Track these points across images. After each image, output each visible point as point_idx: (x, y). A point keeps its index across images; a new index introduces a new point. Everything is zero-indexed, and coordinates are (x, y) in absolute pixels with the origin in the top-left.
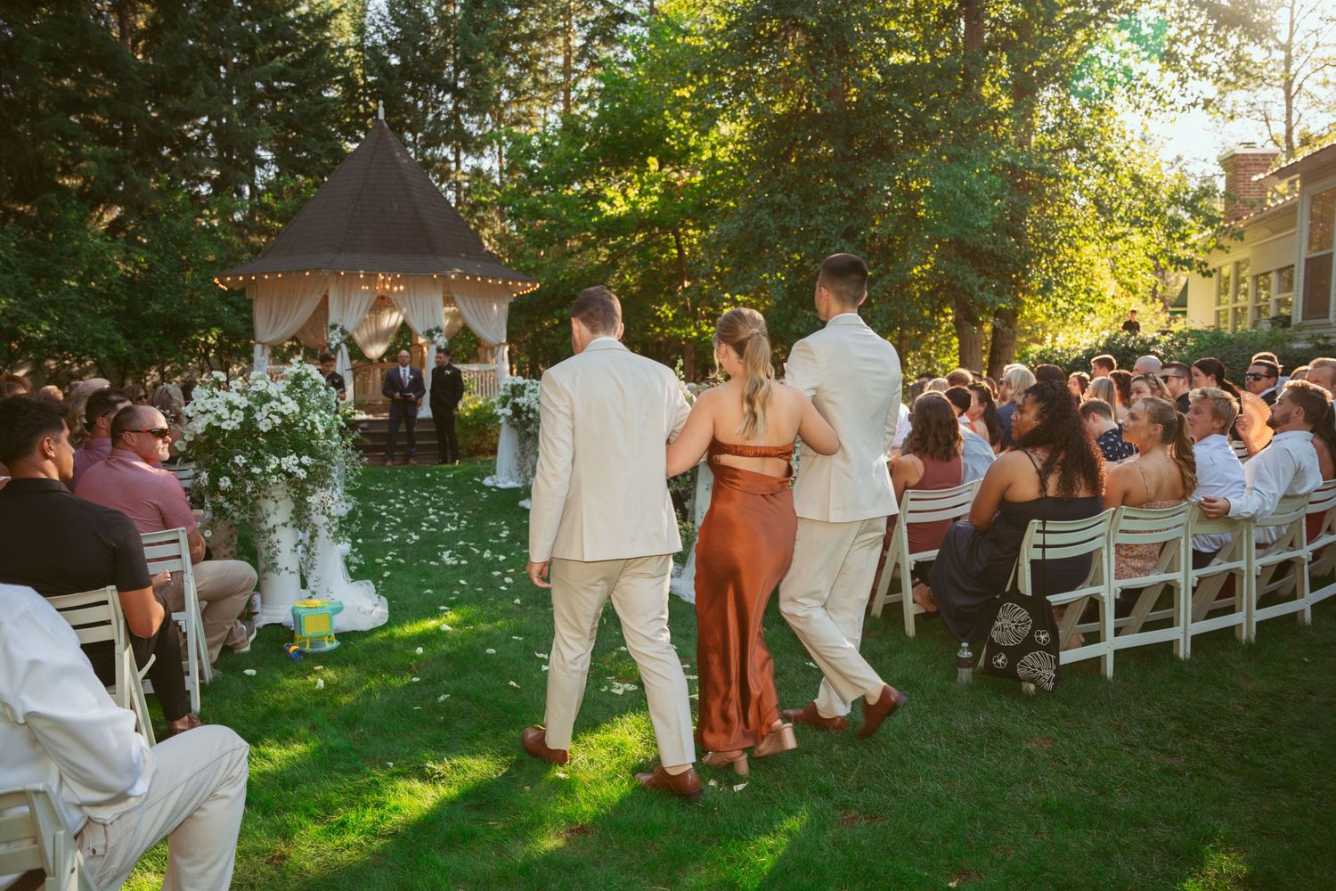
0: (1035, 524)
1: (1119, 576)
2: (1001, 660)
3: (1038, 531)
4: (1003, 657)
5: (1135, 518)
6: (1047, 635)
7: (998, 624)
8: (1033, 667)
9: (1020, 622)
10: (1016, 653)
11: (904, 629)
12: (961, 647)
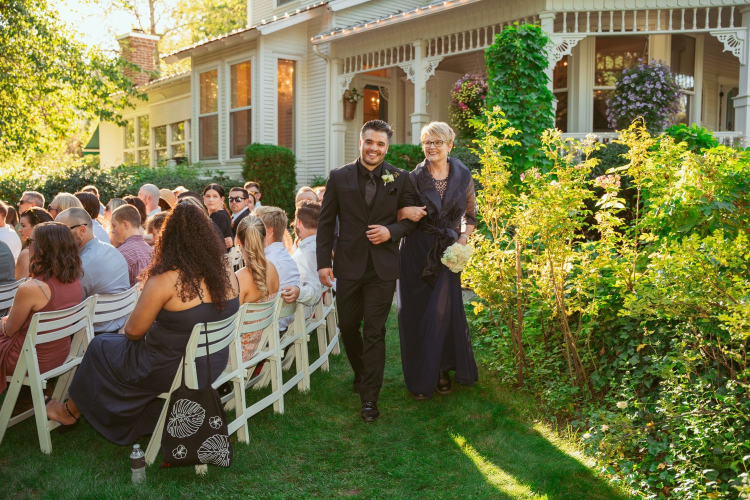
0: (198, 327)
1: (245, 359)
2: (181, 451)
3: (202, 333)
4: (183, 448)
5: (252, 311)
6: (219, 419)
7: (173, 420)
8: (212, 450)
9: (193, 414)
10: (194, 442)
11: (39, 447)
12: (133, 449)
